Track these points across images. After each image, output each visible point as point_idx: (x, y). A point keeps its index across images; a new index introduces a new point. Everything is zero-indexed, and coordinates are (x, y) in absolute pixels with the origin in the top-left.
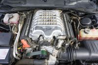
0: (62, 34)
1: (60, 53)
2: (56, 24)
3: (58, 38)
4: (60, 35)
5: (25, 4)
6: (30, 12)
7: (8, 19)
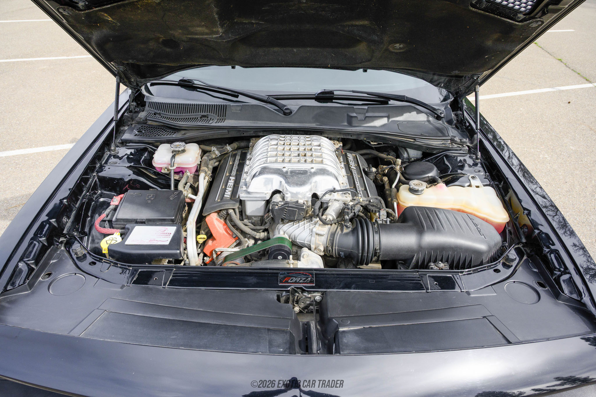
0: (339, 189)
1: (333, 235)
2: (322, 162)
3: (327, 197)
4: (334, 191)
5: (223, 120)
6: (235, 145)
7: (171, 155)
